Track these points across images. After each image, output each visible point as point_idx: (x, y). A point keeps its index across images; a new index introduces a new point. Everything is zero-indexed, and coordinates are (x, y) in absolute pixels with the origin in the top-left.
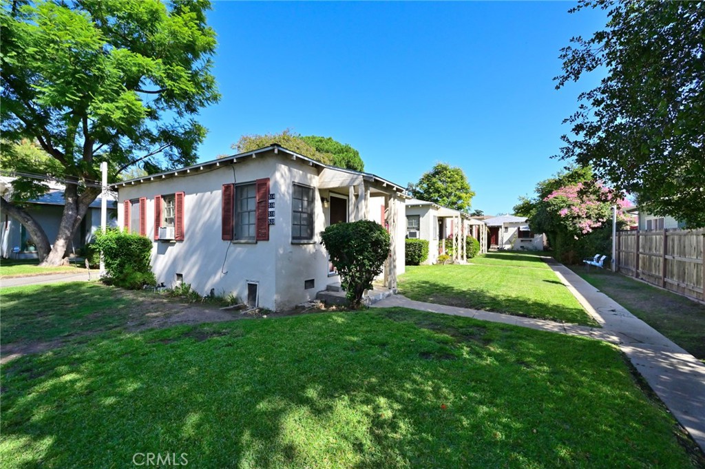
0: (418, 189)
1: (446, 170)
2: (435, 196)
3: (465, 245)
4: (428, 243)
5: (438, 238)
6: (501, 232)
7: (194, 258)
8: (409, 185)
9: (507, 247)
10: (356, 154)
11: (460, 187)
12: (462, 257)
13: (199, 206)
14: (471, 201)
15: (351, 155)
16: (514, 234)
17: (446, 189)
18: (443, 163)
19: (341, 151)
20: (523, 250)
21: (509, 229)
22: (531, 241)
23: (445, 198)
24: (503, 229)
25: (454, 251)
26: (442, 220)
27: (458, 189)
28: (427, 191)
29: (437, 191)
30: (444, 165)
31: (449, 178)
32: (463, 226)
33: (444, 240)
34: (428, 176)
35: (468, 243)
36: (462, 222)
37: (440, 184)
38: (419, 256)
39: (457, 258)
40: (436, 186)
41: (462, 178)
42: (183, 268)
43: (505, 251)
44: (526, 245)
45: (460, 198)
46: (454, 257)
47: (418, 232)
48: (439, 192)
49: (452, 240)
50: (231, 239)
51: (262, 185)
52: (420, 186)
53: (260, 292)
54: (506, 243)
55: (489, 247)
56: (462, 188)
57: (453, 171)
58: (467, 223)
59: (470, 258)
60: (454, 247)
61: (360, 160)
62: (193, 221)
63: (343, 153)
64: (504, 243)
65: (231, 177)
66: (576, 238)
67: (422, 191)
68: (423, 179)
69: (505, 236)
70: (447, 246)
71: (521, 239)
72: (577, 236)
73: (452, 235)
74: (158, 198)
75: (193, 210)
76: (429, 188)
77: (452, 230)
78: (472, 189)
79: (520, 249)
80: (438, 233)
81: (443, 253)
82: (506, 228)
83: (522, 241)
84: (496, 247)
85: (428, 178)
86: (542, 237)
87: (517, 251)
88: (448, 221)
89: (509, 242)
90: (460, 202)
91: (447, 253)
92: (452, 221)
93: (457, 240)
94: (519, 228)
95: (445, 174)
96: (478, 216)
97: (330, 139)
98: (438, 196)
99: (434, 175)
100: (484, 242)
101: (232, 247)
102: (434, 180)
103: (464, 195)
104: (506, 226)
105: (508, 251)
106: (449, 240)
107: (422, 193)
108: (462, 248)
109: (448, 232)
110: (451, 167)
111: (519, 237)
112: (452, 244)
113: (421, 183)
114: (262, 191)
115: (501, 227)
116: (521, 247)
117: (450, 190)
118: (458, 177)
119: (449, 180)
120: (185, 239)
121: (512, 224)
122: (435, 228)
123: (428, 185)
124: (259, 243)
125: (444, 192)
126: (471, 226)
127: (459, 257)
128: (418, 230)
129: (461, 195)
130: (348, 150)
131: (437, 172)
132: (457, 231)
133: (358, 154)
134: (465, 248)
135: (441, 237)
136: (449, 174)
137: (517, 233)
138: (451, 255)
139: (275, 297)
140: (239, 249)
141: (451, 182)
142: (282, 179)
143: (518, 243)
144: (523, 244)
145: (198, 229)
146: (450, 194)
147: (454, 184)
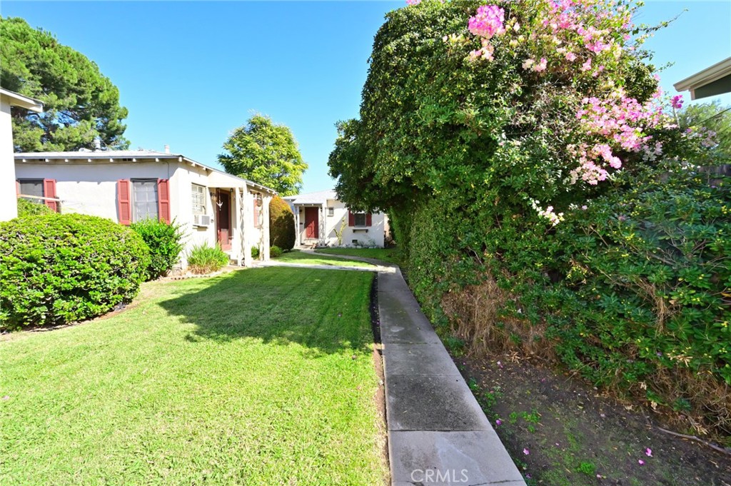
1: (266, 125)
6: (322, 216)
9: (332, 242)
11: (285, 154)
14: (303, 176)
16: (342, 220)
17: (264, 154)
18: (262, 115)
20: (356, 246)
21: (335, 211)
22: (367, 231)
23: (263, 167)
24: (325, 211)
27: (282, 155)
28: (236, 155)
30: (264, 119)
31: (270, 138)
34: (241, 132)
37: (255, 145)
40: (249, 146)
41: (290, 142)
44: (361, 238)
45: (285, 170)
48: (253, 157)
52: (228, 148)
54: (330, 236)
56: (290, 156)
57: (276, 129)
64: (327, 233)
67: (230, 154)
68: (233, 136)
69: (328, 223)
71: (353, 228)
76: (240, 149)
79: (351, 245)
82: (331, 209)
83: (354, 231)
85: (240, 135)
86: (382, 224)
89: (335, 233)
94: (350, 210)
95: (264, 132)
98: (253, 163)
99: (248, 132)
103: (290, 164)
104: (331, 206)
105: (333, 248)
107: (229, 158)
110: (274, 123)
111: (351, 224)
113: (229, 142)
115: (321, 206)
116: (354, 241)
117: (270, 156)
118: (285, 140)
119: (270, 141)
121: (340, 202)
123: (238, 145)
125: (261, 157)
131: (257, 127)
136: (270, 133)
137: (347, 218)
141: (273, 144)
143: (349, 235)
144: (355, 237)
146: (270, 162)
147: (276, 147)
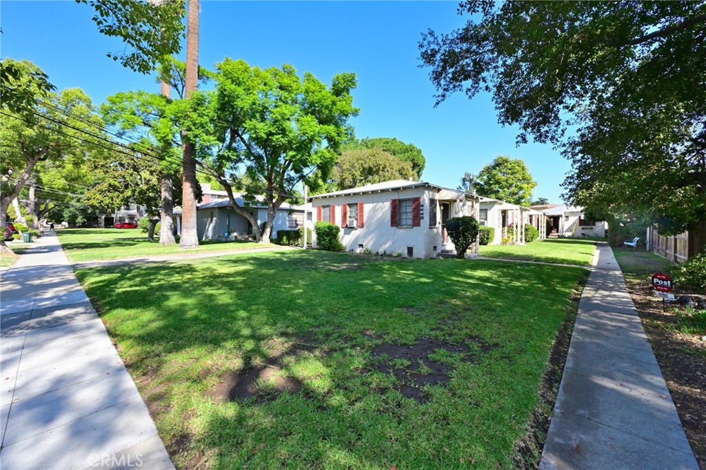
0: (478, 181)
1: (507, 162)
2: (496, 187)
3: (523, 230)
4: (494, 229)
5: (501, 226)
6: (561, 221)
7: (371, 237)
8: (466, 175)
9: (568, 234)
10: (419, 152)
11: (521, 179)
12: (521, 240)
13: (374, 210)
14: (533, 191)
15: (416, 153)
16: (575, 223)
17: (506, 181)
18: (504, 156)
19: (406, 151)
20: (584, 236)
21: (570, 218)
22: (592, 228)
23: (506, 189)
24: (564, 218)
25: (515, 235)
26: (504, 212)
27: (519, 180)
28: (487, 183)
29: (498, 182)
31: (510, 169)
32: (522, 216)
33: (506, 228)
34: (489, 168)
35: (526, 230)
36: (521, 213)
37: (500, 175)
38: (488, 239)
39: (517, 240)
40: (497, 178)
41: (523, 169)
42: (363, 242)
43: (565, 238)
44: (587, 232)
45: (521, 188)
46: (515, 240)
47: (486, 222)
48: (499, 183)
49: (513, 227)
50: (397, 226)
51: (417, 200)
52: (480, 178)
53: (415, 251)
54: (566, 231)
55: (548, 234)
56: (524, 179)
57: (514, 163)
58: (526, 214)
59: (529, 241)
60: (515, 233)
61: (423, 157)
62: (370, 218)
63: (408, 152)
64: (565, 230)
65: (396, 196)
66: (622, 225)
67: (482, 183)
68: (483, 171)
69: (565, 224)
70: (508, 232)
71: (582, 227)
72: (623, 223)
73: (513, 223)
74: (345, 205)
75: (370, 212)
76: (490, 180)
77: (513, 219)
78: (534, 180)
79: (581, 236)
80: (501, 222)
81: (506, 237)
82: (567, 217)
83: (583, 229)
84: (557, 234)
85: (488, 170)
86: (604, 225)
87: (578, 238)
88: (509, 213)
89: (569, 230)
90: (521, 192)
91: (508, 237)
92: (513, 213)
93: (517, 227)
94: (580, 217)
95: (506, 167)
96: (543, 204)
97: (394, 139)
98: (499, 187)
99: (494, 168)
100: (544, 229)
101: (397, 230)
102: (494, 172)
103: (525, 186)
104: (567, 215)
105: (569, 238)
106: (511, 227)
107: (482, 185)
108: (522, 233)
109: (509, 221)
110: (512, 159)
111: (580, 225)
112: (512, 230)
113: (481, 175)
114: (417, 203)
115: (561, 216)
116: (582, 234)
117: (510, 181)
118: (520, 169)
119: (510, 172)
120: (365, 226)
121: (573, 213)
122: (499, 219)
123: (488, 177)
124: (414, 228)
125: (504, 183)
126: (531, 216)
127: (519, 240)
128: (486, 219)
129: (523, 185)
130: (411, 149)
131: (498, 164)
132: (517, 220)
133: (421, 152)
134: (524, 233)
135: (504, 225)
136: (510, 166)
137: (578, 222)
138: (513, 239)
139: (424, 252)
140: (402, 231)
141: (512, 174)
142: (426, 197)
143: (579, 230)
144: (583, 232)
145: (373, 221)
146: (511, 185)
147: (515, 175)
